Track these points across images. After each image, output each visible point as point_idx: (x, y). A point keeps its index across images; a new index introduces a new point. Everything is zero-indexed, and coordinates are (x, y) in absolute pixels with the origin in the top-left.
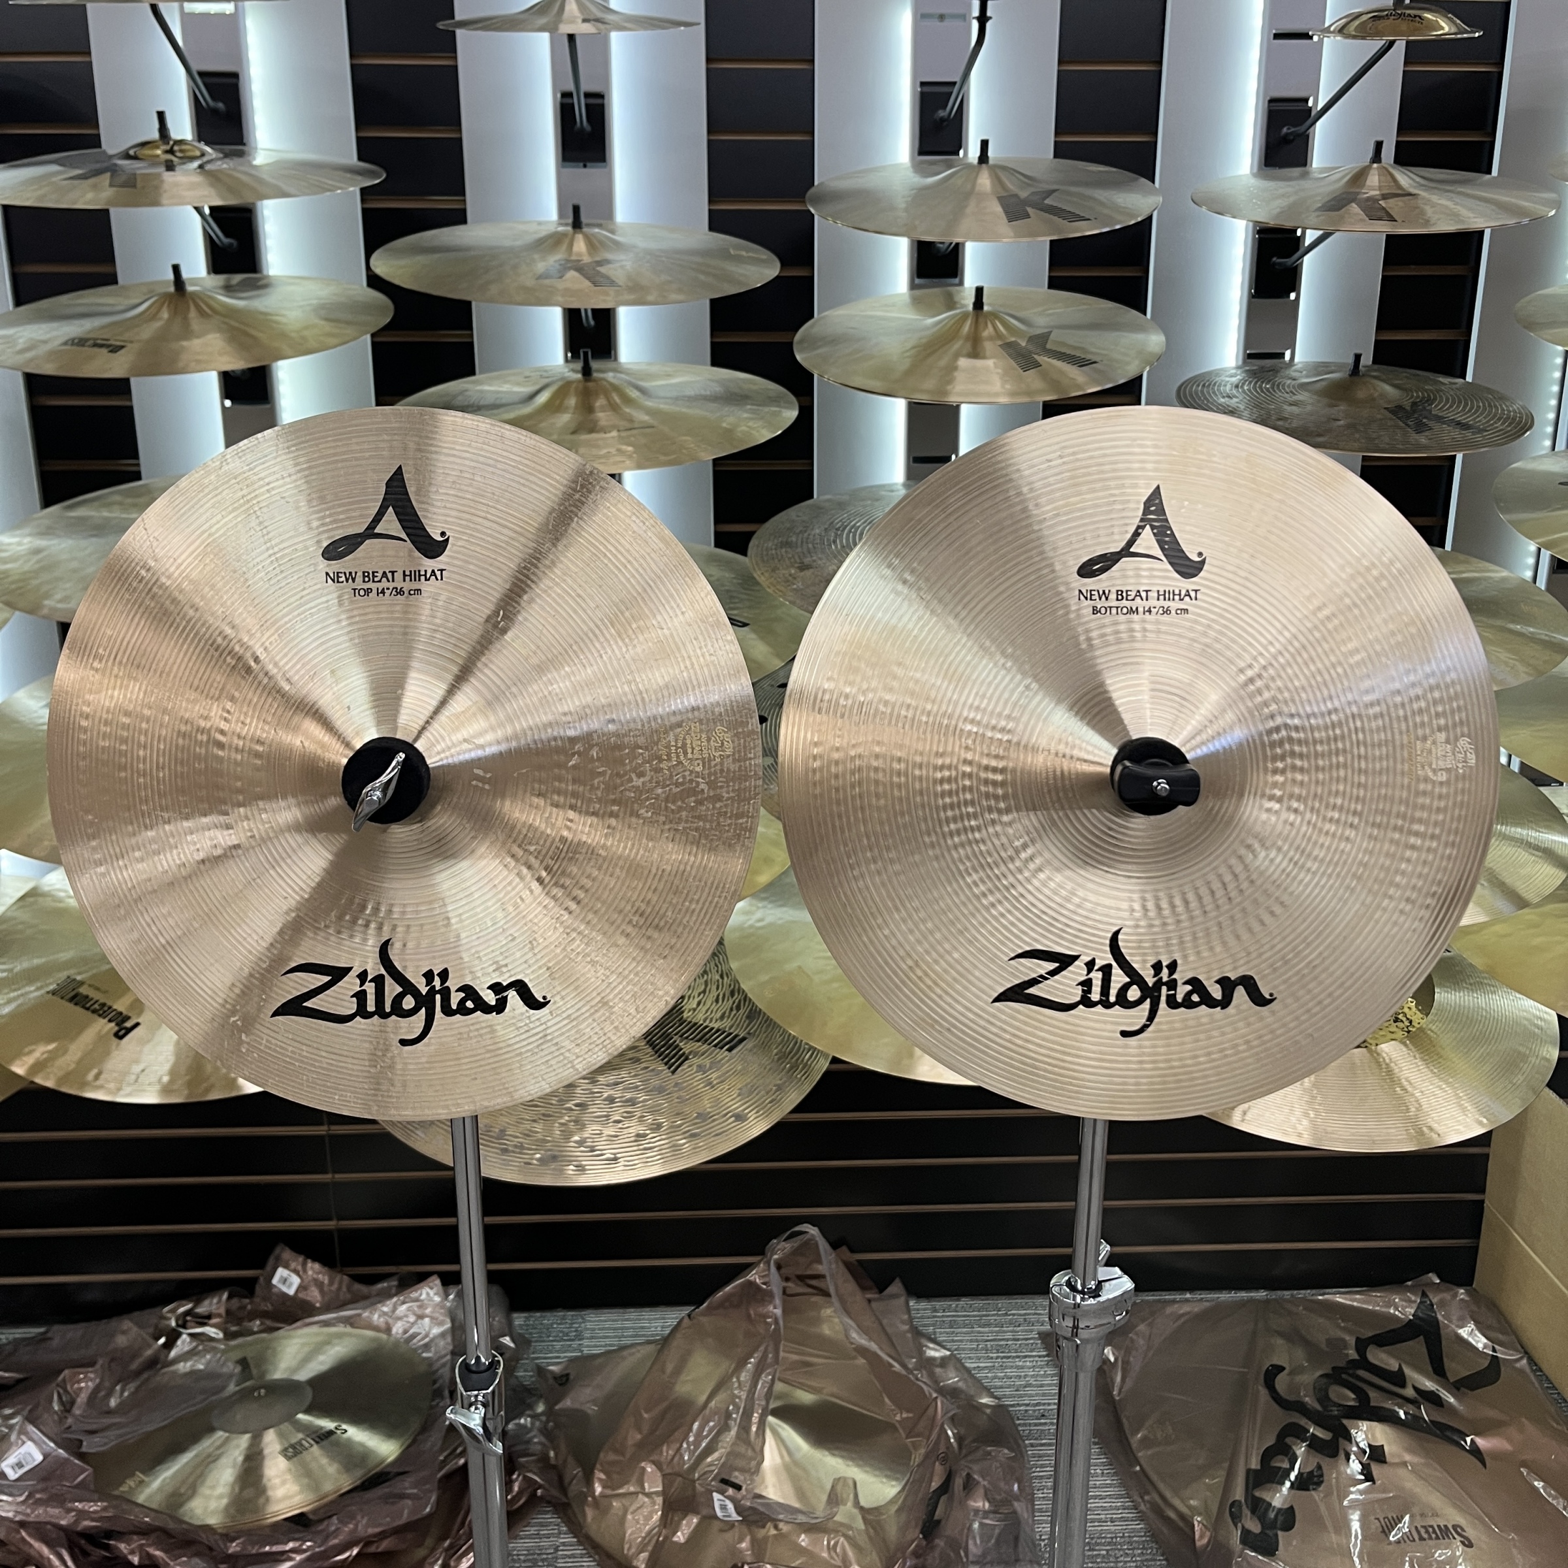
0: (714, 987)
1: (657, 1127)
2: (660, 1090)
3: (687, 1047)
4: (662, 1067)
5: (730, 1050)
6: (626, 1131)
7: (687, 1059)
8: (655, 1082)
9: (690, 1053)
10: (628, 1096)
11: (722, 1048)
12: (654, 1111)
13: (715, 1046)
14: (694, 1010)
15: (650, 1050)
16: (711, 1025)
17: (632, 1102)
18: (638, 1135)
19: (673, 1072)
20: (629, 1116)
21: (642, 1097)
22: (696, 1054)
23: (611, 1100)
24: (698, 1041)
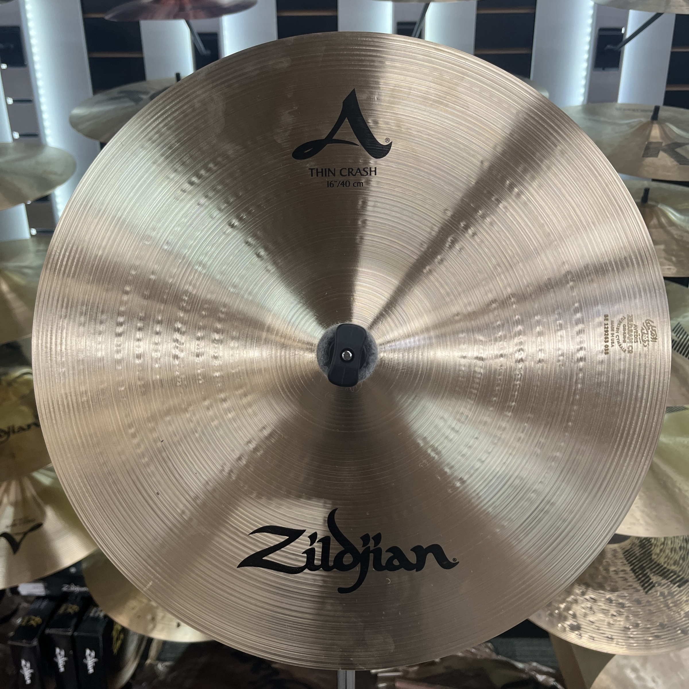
0: (669, 542)
1: (637, 626)
2: (638, 602)
3: (654, 579)
4: (640, 588)
5: (679, 586)
6: (618, 623)
7: (654, 586)
8: (636, 596)
9: (656, 583)
10: (621, 601)
11: (675, 584)
12: (636, 615)
13: (671, 581)
14: (658, 555)
15: (633, 574)
16: (668, 567)
17: (622, 606)
18: (625, 627)
19: (647, 592)
20: (620, 614)
21: (627, 604)
22: (659, 585)
23: (610, 601)
24: (661, 576)
